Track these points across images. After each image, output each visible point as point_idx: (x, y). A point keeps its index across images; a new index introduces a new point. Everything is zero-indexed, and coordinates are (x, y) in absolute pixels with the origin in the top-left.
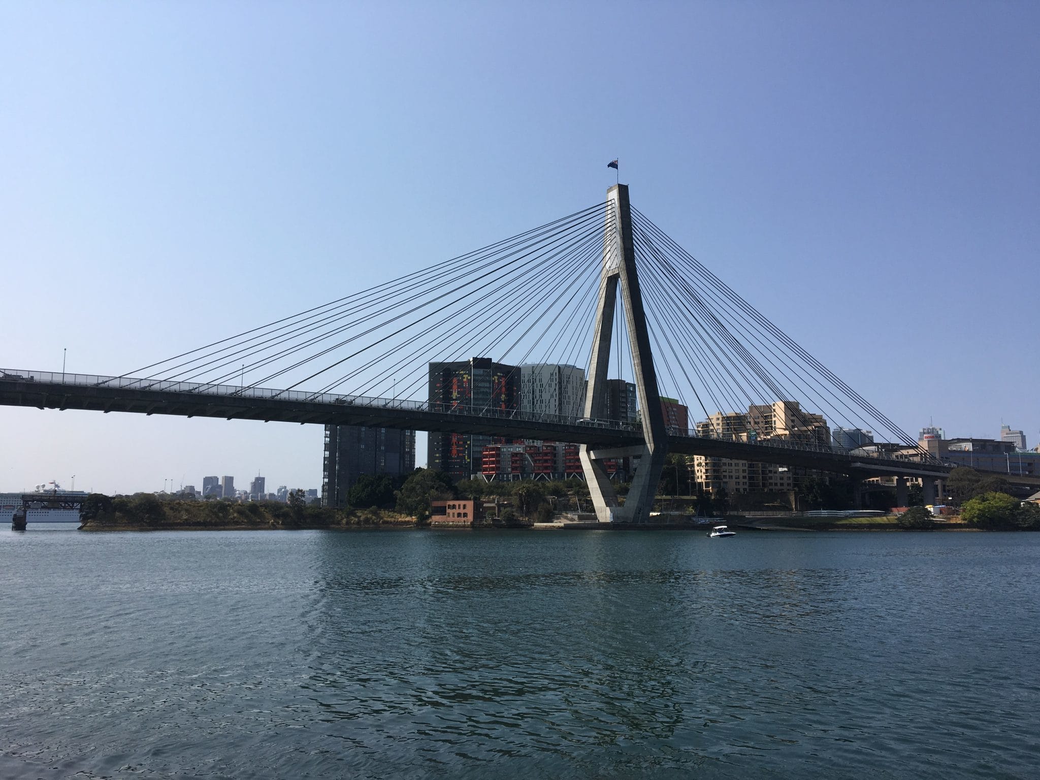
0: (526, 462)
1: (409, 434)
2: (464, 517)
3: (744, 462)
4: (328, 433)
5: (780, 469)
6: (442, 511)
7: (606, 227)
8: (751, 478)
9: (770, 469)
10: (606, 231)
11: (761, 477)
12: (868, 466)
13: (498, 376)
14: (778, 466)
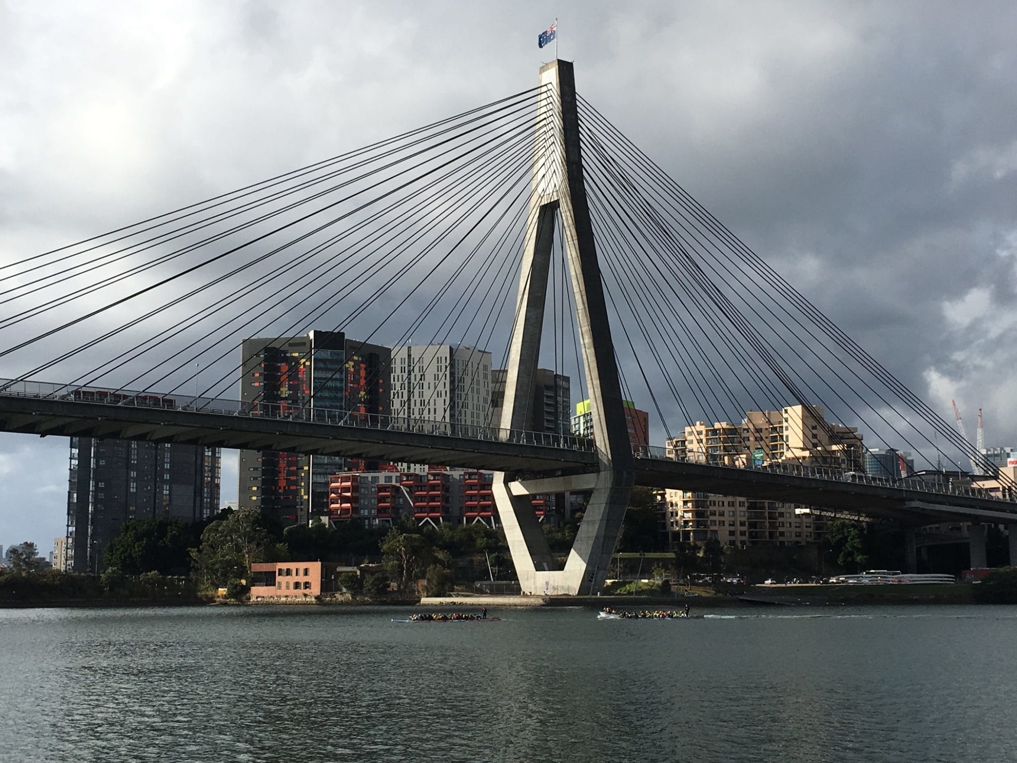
0: (401, 500)
1: (210, 454)
2: (306, 588)
3: (742, 499)
4: (76, 451)
5: (798, 511)
6: (269, 579)
7: (538, 126)
8: (752, 525)
9: (781, 510)
10: (537, 134)
11: (767, 524)
12: (931, 507)
13: (353, 360)
14: (793, 505)
